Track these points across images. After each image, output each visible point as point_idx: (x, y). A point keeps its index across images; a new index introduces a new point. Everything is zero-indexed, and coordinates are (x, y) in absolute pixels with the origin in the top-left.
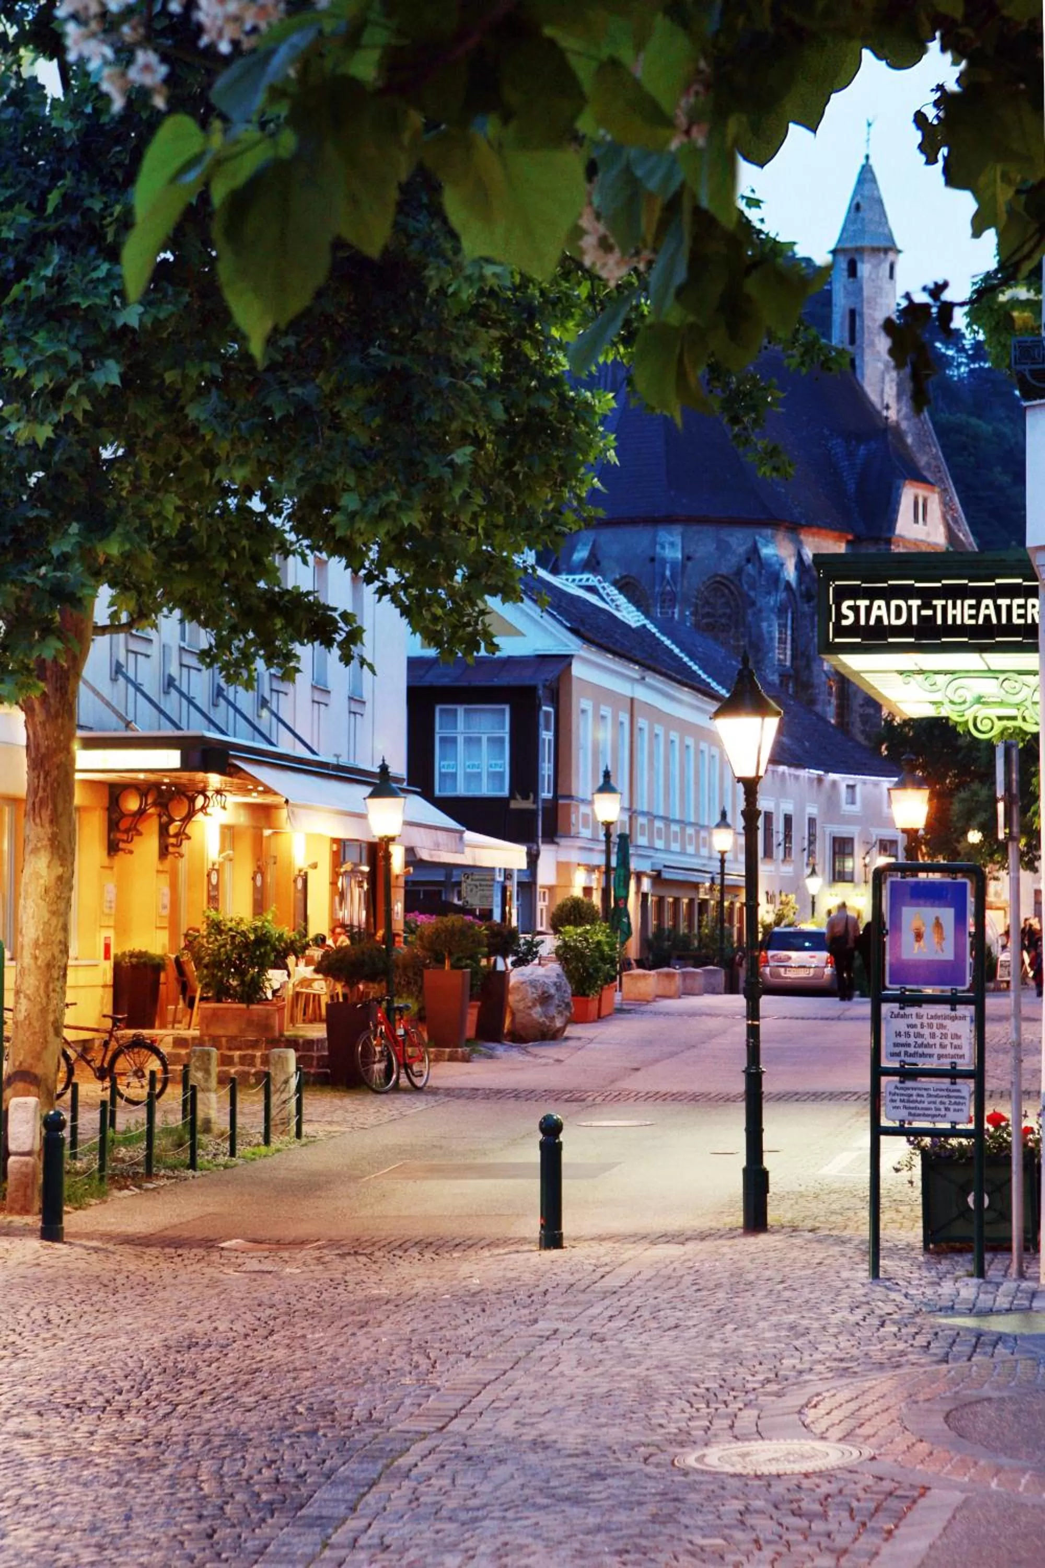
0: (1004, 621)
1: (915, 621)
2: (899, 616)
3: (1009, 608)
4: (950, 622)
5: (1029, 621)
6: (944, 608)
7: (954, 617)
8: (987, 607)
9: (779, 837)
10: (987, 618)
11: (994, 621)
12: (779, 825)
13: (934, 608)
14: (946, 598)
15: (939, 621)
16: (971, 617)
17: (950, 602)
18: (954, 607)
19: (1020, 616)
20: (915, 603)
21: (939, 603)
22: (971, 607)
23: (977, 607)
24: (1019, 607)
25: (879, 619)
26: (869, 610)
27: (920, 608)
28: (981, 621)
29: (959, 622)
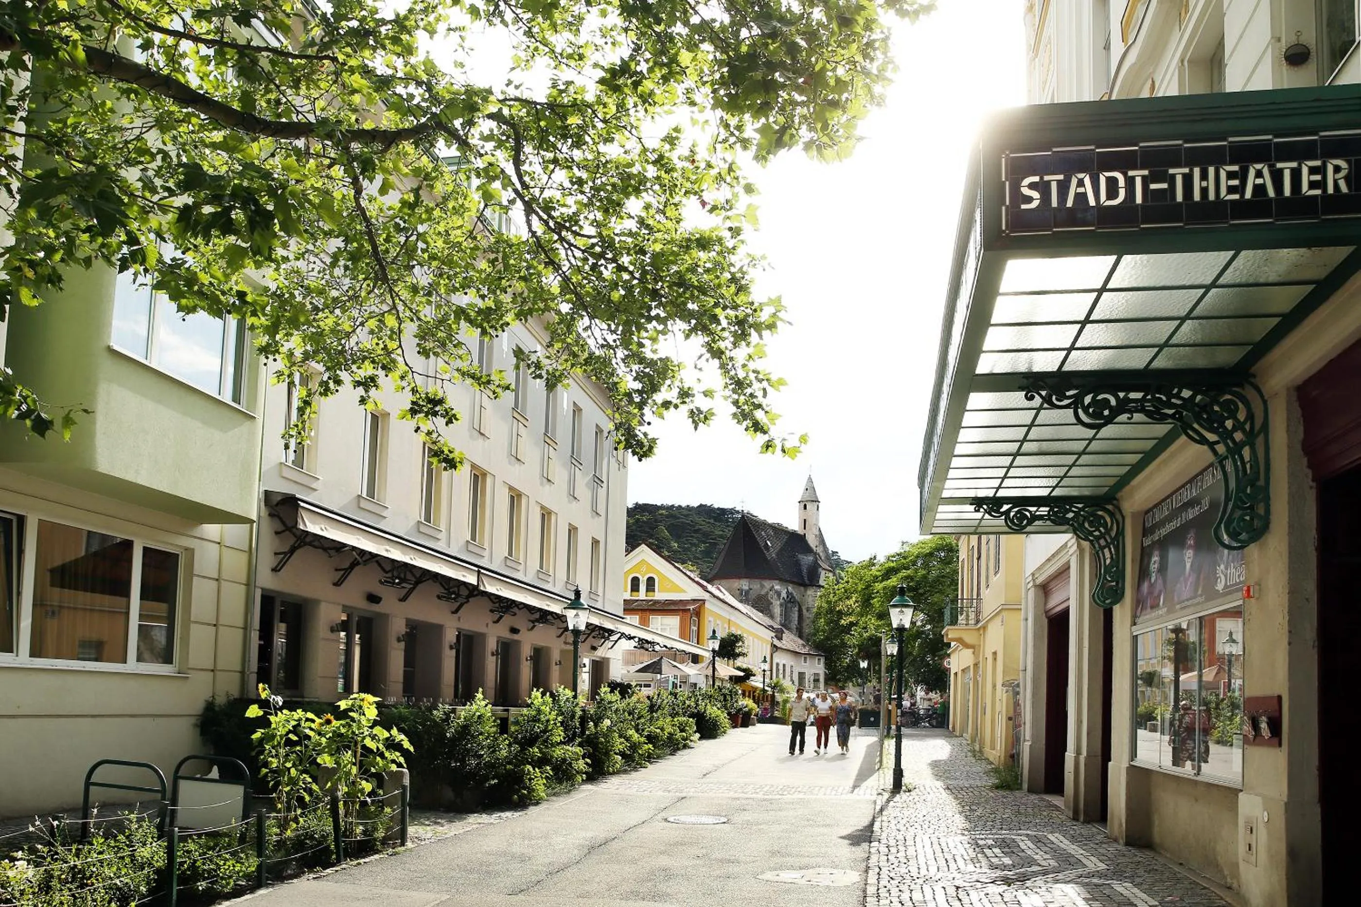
0: (1287, 192)
1: (1139, 200)
2: (1112, 192)
3: (1296, 175)
4: (1197, 196)
5: (1331, 190)
6: (1188, 180)
7: (1204, 191)
8: (1259, 174)
9: (781, 671)
10: (1259, 190)
11: (1271, 193)
12: (781, 667)
13: (1172, 179)
14: (1191, 164)
15: (1179, 198)
16: (1231, 190)
17: (1197, 171)
18: (1204, 176)
19: (1312, 185)
20: (1138, 174)
21: (1178, 172)
22: (1231, 175)
23: (1243, 176)
24: (1313, 171)
25: (1081, 198)
26: (1063, 187)
27: (1146, 181)
28: (1248, 195)
29: (1212, 196)
